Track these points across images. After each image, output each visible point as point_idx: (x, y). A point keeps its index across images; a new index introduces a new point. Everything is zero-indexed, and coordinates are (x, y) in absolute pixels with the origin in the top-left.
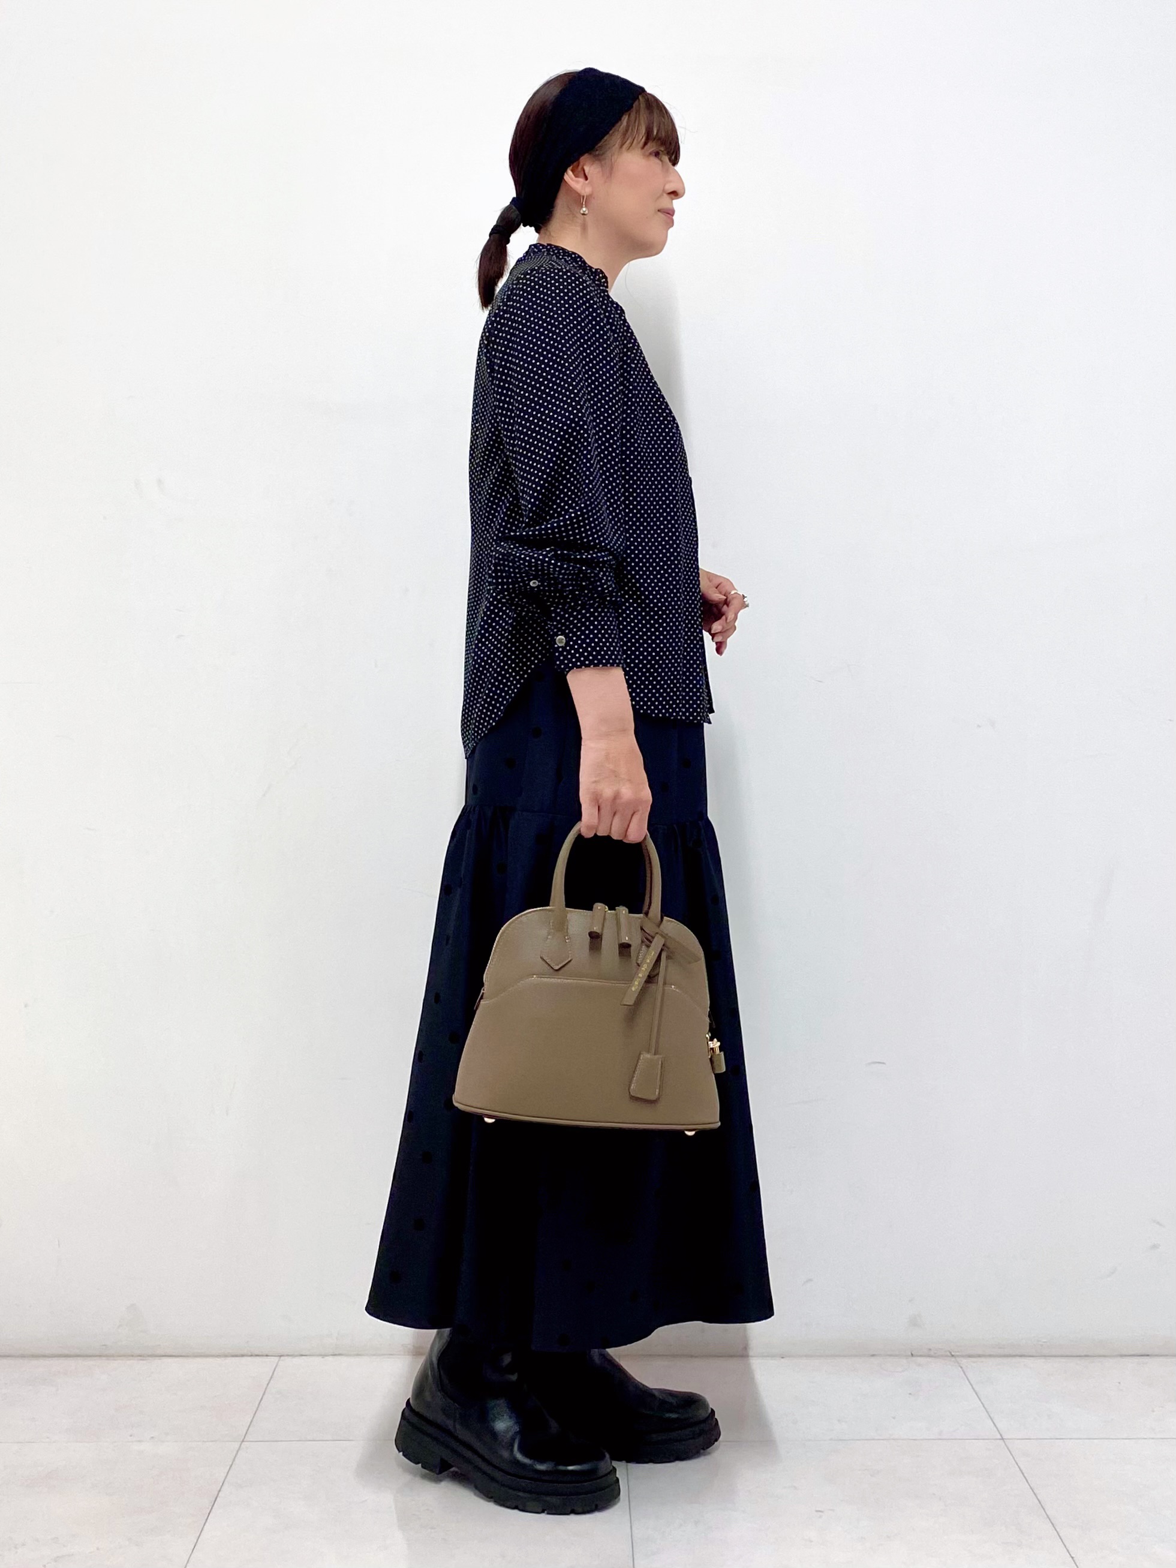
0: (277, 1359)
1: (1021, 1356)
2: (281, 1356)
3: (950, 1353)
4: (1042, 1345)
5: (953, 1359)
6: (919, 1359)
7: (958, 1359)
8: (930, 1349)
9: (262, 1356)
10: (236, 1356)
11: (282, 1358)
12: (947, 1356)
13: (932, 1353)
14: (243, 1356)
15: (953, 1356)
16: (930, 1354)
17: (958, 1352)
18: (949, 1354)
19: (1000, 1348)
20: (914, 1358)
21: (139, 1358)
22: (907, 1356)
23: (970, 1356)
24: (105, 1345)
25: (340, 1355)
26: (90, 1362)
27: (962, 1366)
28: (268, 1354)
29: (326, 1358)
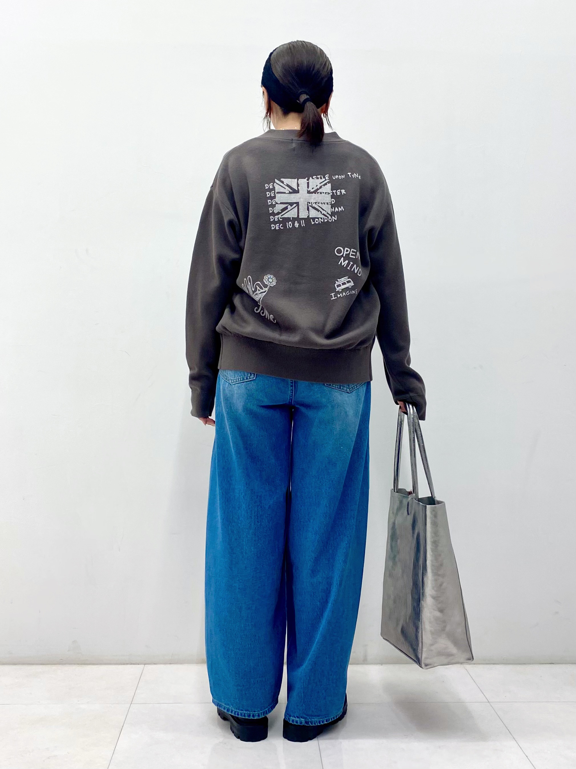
0: (143, 665)
1: (494, 664)
2: (145, 664)
4: (503, 659)
5: (462, 666)
9: (136, 664)
10: (124, 664)
11: (146, 665)
14: (127, 664)
19: (484, 660)
21: (78, 665)
24: (61, 659)
25: (173, 664)
26: (55, 667)
27: (467, 669)
28: (139, 663)
29: (166, 665)
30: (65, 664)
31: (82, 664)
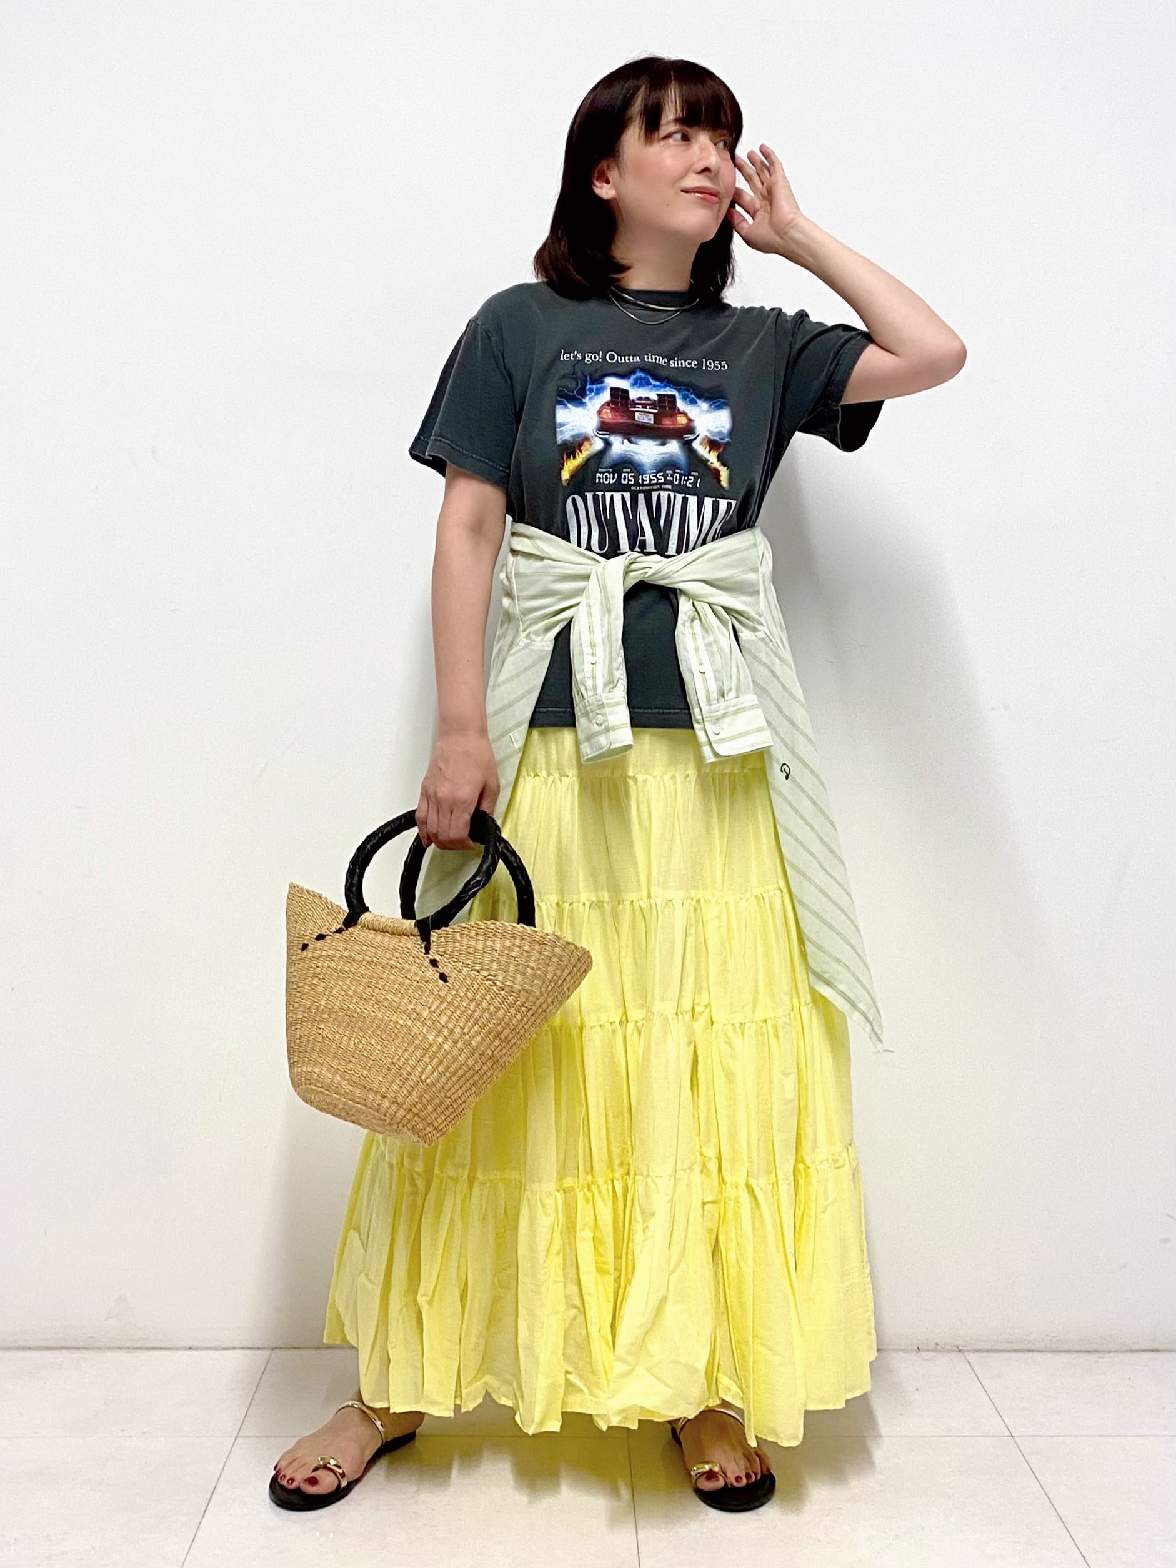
0: (270, 1352)
1: (1030, 1351)
2: (273, 1349)
3: (958, 1348)
4: (1051, 1340)
5: (961, 1354)
6: (924, 1354)
7: (967, 1354)
8: (937, 1344)
9: (253, 1348)
10: (227, 1349)
11: (275, 1351)
12: (953, 1351)
13: (939, 1348)
14: (234, 1348)
15: (960, 1351)
16: (937, 1349)
17: (966, 1346)
18: (955, 1348)
19: (1009, 1342)
20: (920, 1353)
22: (915, 1352)
23: (978, 1351)
24: (92, 1338)
26: (77, 1355)
27: (970, 1361)
30: (100, 1349)
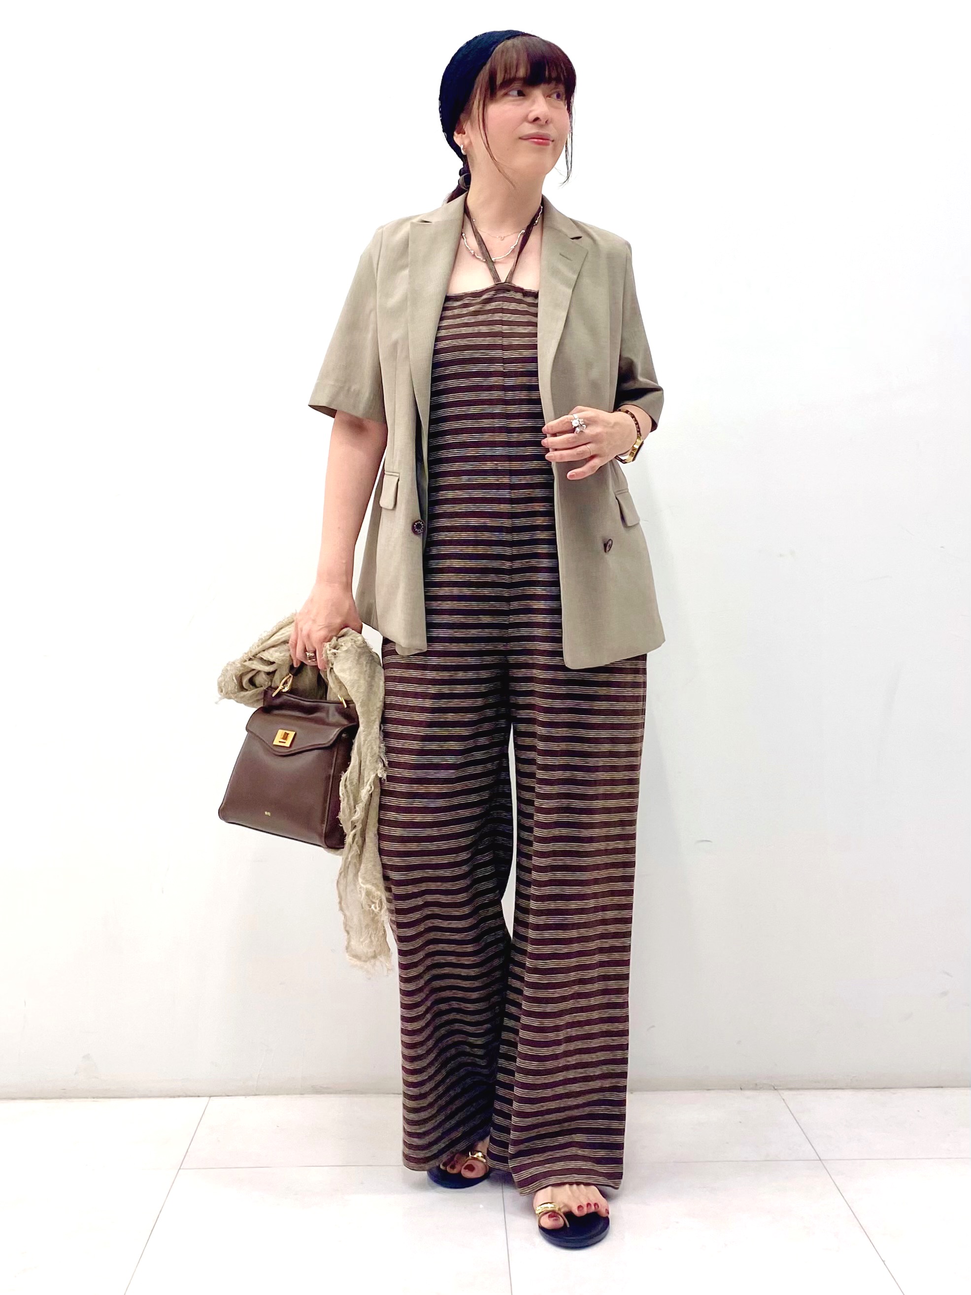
0: (208, 1098)
1: (834, 1089)
2: (210, 1097)
3: (774, 1088)
5: (775, 1091)
6: (748, 1093)
7: (781, 1092)
8: (756, 1084)
9: (196, 1097)
10: (174, 1097)
11: (212, 1098)
12: (770, 1089)
13: (758, 1086)
14: (179, 1096)
16: (756, 1087)
17: (779, 1085)
20: (743, 1092)
21: (93, 1100)
22: (739, 1089)
23: (791, 1089)
24: (64, 1089)
25: (259, 1095)
27: (784, 1099)
28: (199, 1095)
29: (248, 1098)
30: (70, 1098)
31: (97, 1098)
